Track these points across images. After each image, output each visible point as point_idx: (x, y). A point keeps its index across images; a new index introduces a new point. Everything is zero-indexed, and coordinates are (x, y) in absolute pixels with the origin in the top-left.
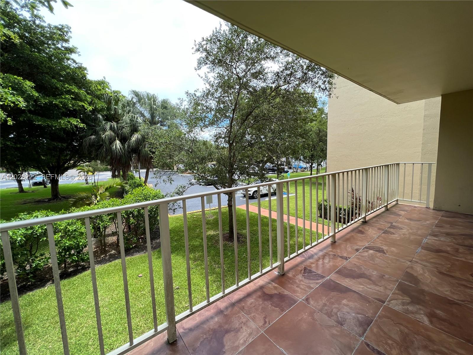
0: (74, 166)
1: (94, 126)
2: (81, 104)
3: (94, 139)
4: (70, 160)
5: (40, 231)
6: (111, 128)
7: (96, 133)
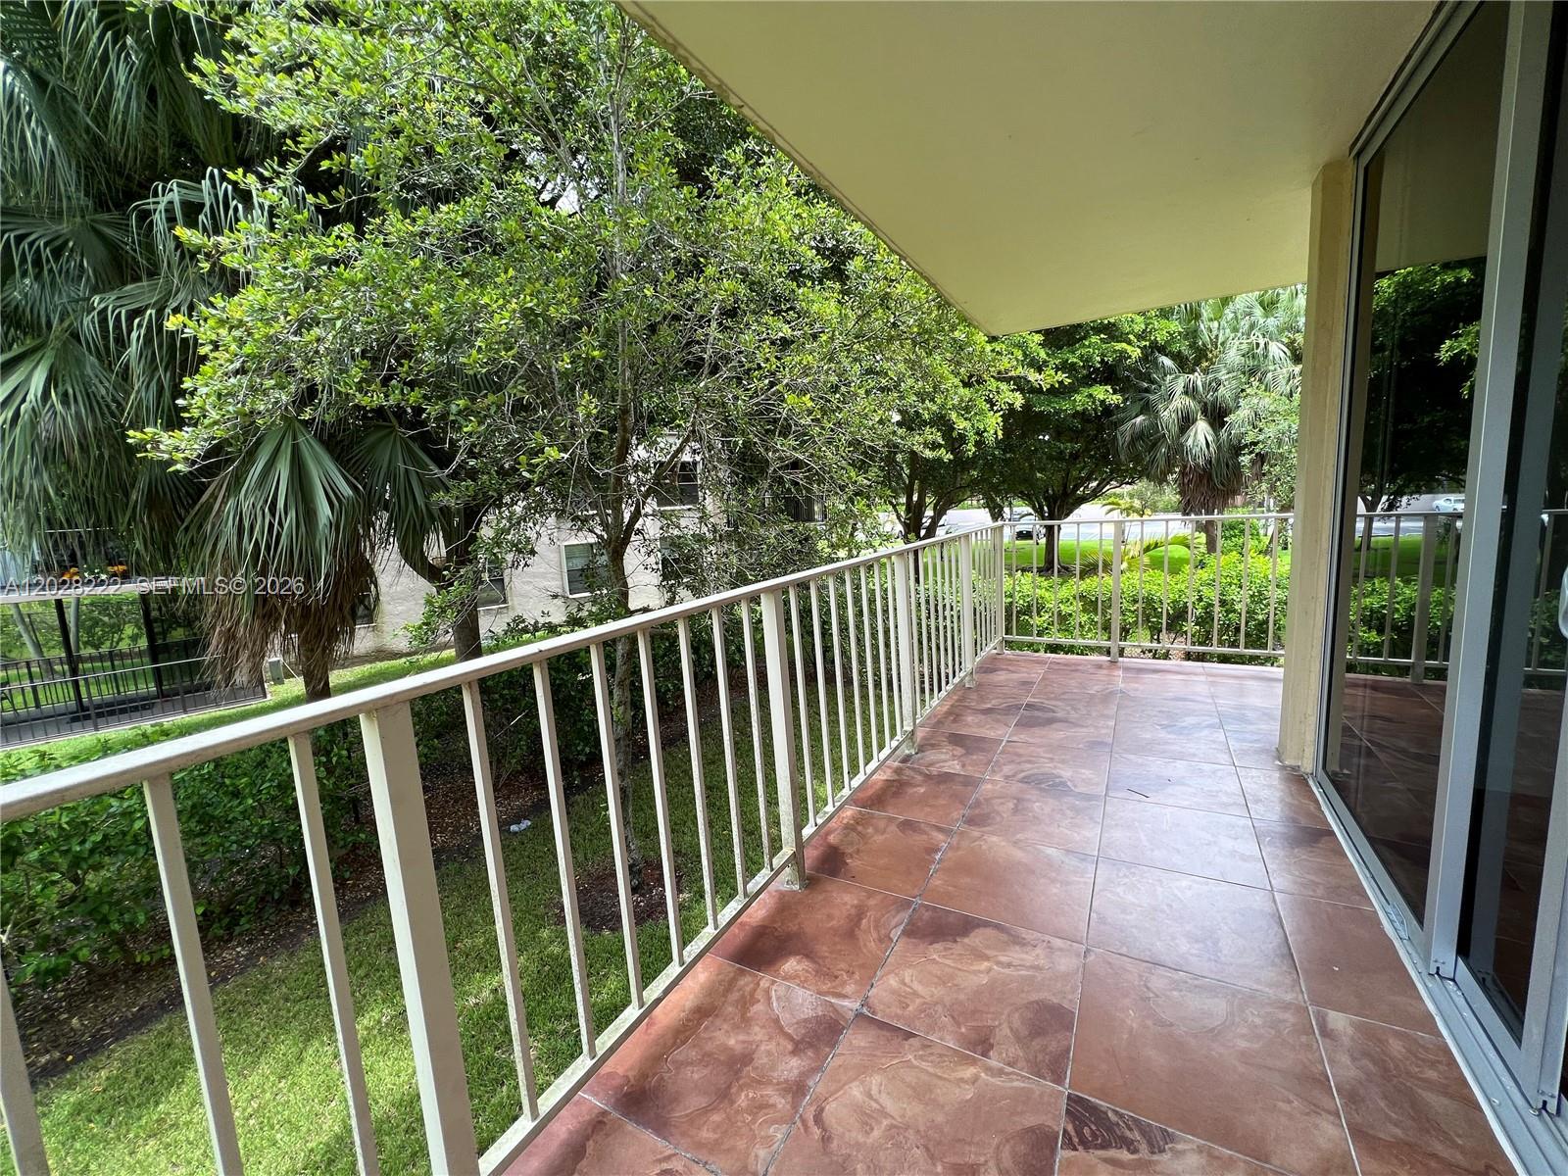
0: (1095, 494)
1: (1147, 390)
2: (1119, 346)
3: (1141, 424)
4: (1089, 479)
5: (1021, 602)
6: (1190, 391)
7: (1147, 408)
